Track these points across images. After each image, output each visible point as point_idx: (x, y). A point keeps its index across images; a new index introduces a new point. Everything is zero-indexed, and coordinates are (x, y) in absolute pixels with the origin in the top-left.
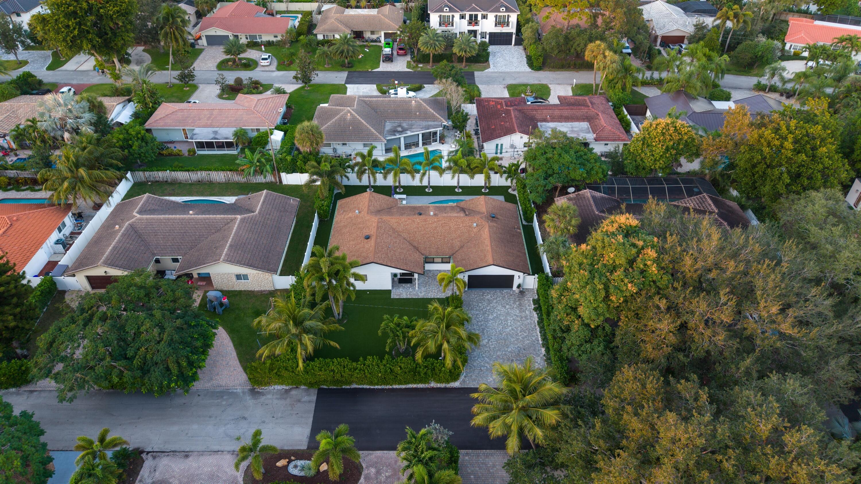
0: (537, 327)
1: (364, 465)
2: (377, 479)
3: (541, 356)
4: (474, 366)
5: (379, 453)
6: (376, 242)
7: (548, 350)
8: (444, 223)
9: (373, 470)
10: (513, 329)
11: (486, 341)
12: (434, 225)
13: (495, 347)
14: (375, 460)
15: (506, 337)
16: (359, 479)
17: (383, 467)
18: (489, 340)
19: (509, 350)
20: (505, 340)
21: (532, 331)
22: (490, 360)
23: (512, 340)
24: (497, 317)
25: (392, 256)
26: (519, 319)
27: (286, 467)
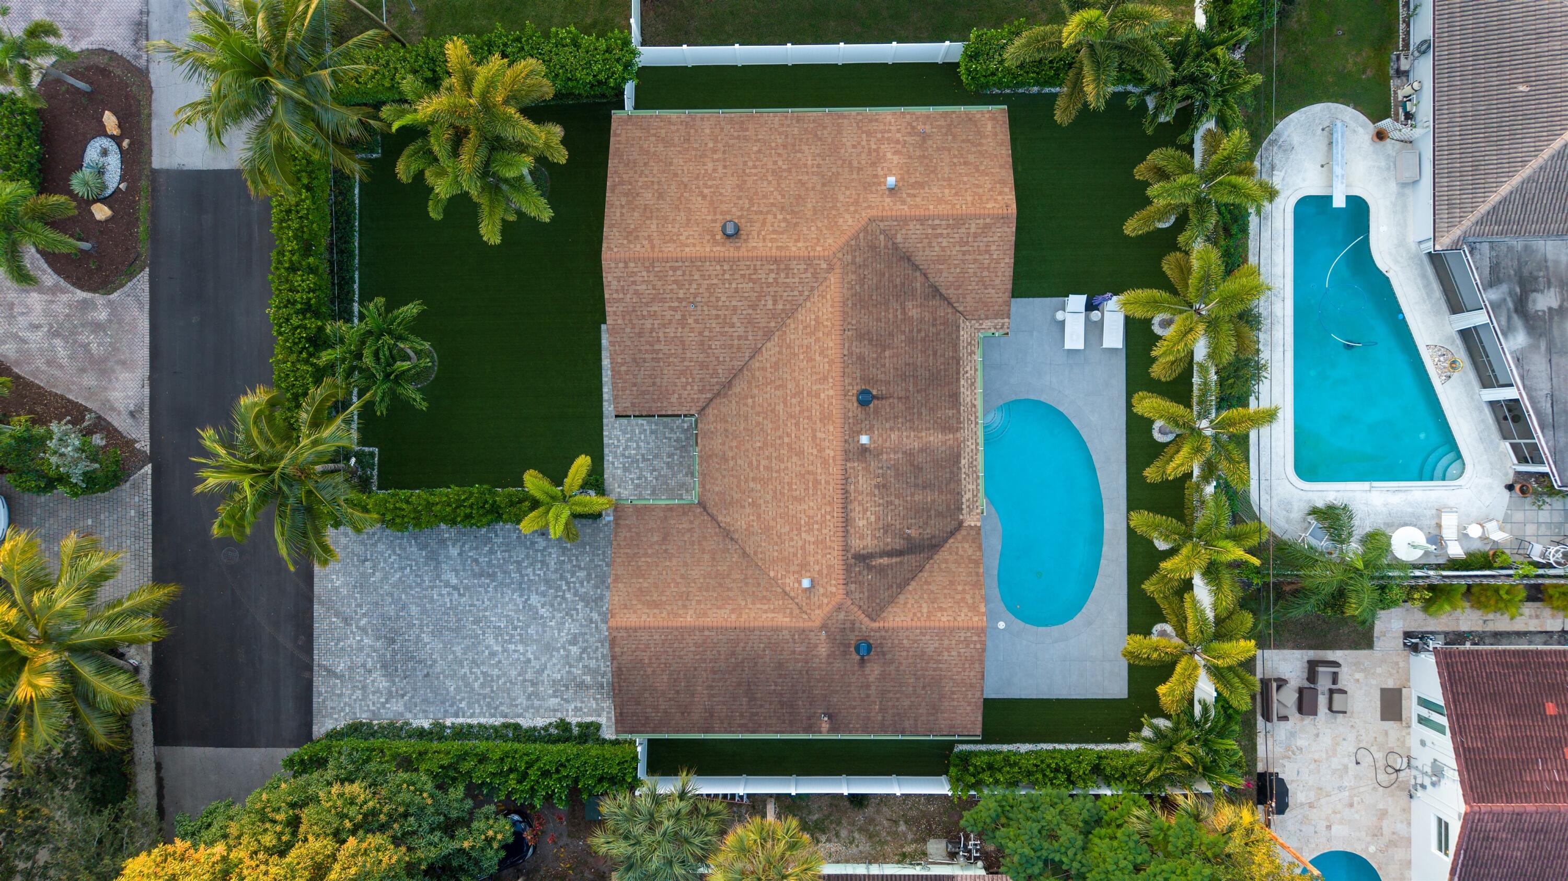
0: (502, 720)
1: (114, 296)
2: (83, 325)
3: (408, 716)
4: (374, 545)
5: (144, 324)
6: (703, 259)
7: (421, 734)
8: (816, 482)
9: (103, 315)
10: (493, 654)
11: (454, 581)
12: (808, 447)
13: (432, 600)
14: (128, 319)
15: (465, 632)
16: (82, 288)
17: (111, 337)
18: (455, 588)
19: (426, 638)
20: (457, 630)
21: (489, 705)
22: (394, 586)
23: (458, 649)
24: (536, 616)
25: (654, 315)
26: (529, 676)
27: (102, 132)
